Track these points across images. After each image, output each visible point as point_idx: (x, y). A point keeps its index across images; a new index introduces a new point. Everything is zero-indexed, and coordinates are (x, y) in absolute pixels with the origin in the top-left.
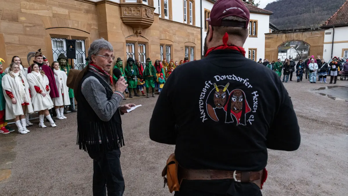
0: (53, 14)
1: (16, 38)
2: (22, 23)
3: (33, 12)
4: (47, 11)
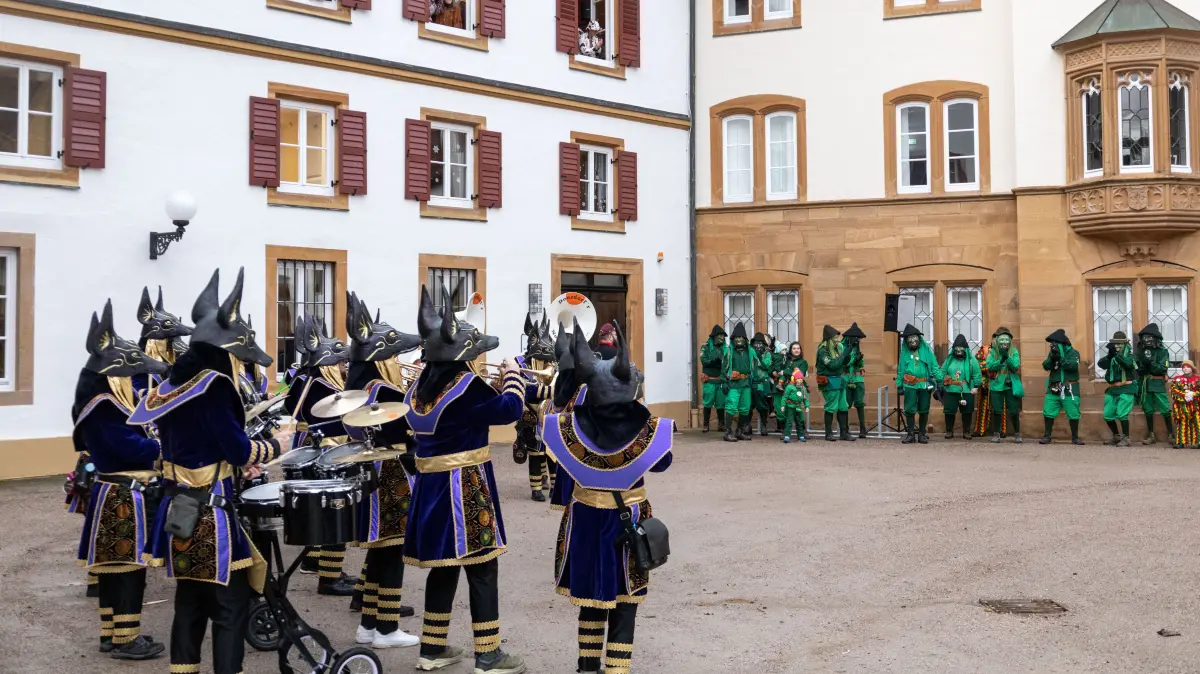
0: (904, 240)
1: (831, 294)
2: (844, 268)
3: (864, 245)
4: (892, 238)
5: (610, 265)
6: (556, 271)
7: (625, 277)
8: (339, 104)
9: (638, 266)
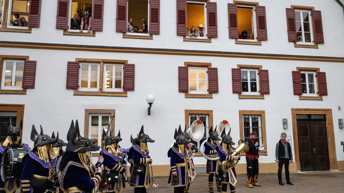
5: (317, 112)
6: (294, 114)
7: (325, 115)
8: (208, 66)
9: (330, 111)
